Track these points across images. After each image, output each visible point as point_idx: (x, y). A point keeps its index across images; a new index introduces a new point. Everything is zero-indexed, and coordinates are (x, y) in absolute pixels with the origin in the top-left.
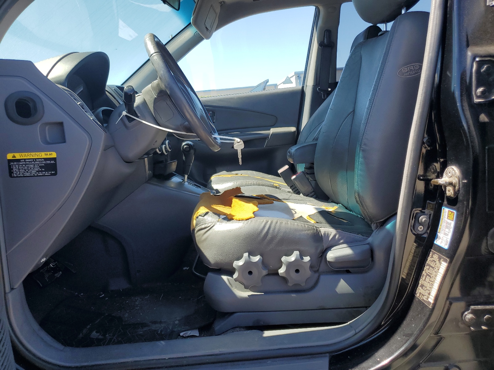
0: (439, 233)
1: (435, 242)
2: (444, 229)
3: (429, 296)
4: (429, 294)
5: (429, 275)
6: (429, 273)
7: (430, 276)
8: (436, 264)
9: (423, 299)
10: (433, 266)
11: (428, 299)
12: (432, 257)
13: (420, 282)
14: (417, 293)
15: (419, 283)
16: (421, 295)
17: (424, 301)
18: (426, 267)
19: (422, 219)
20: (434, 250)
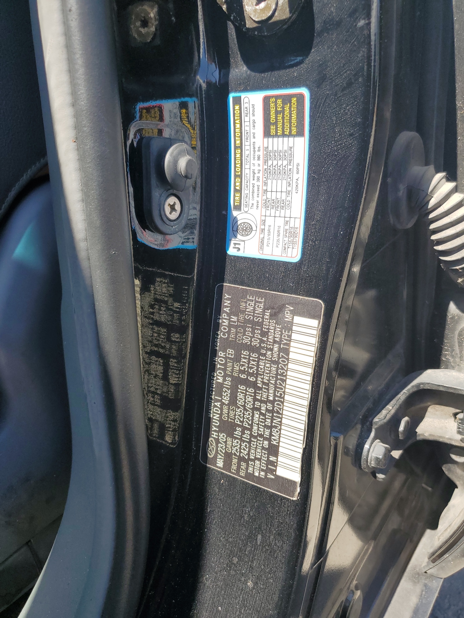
0: (238, 208)
1: (231, 251)
2: (260, 183)
3: (272, 458)
4: (273, 450)
5: (246, 382)
6: (243, 372)
7: (254, 385)
8: (264, 334)
9: (250, 476)
10: (255, 343)
11: (273, 472)
12: (236, 311)
13: (215, 417)
14: (215, 457)
15: (209, 420)
16: (235, 461)
17: (259, 480)
18: (221, 354)
19: (175, 162)
20: (235, 282)
